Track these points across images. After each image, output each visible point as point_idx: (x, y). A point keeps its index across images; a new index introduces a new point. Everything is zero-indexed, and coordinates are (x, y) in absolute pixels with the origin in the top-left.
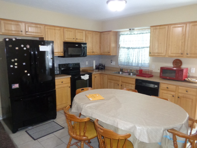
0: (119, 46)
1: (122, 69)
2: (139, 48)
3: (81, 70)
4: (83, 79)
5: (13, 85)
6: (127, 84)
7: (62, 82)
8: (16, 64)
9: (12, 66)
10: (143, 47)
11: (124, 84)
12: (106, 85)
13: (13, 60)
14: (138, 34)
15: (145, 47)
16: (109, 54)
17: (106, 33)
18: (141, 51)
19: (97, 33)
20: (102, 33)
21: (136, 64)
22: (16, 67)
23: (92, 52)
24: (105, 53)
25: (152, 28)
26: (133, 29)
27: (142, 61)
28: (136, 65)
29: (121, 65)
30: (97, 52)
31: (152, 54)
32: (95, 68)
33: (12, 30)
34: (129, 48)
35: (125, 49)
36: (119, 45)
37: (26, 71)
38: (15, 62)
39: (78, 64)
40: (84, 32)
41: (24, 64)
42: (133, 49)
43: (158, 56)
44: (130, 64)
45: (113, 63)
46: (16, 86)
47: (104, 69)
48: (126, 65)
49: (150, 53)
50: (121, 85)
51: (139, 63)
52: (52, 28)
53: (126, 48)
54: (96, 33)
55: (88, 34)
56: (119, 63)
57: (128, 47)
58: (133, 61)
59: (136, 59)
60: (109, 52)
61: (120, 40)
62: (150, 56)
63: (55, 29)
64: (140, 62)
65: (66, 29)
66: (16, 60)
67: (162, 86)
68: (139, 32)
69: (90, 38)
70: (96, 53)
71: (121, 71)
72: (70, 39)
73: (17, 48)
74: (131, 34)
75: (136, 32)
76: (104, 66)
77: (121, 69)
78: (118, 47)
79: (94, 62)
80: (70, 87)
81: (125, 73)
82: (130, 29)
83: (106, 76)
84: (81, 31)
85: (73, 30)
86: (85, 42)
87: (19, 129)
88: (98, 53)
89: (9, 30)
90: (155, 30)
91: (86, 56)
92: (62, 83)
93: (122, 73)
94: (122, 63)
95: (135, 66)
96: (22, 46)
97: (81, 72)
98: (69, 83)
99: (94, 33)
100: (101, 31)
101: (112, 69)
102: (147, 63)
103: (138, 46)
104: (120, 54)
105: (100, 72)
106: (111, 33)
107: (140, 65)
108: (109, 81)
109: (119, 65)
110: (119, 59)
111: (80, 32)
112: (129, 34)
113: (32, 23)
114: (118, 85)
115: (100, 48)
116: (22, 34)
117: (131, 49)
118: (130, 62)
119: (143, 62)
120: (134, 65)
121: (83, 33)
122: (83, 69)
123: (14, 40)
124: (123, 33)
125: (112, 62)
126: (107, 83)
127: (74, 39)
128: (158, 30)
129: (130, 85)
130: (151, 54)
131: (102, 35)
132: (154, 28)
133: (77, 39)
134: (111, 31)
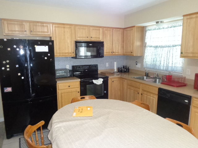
0: (146, 45)
1: (148, 73)
2: (169, 47)
3: (99, 72)
4: (95, 84)
5: (4, 88)
6: (148, 94)
7: (69, 86)
8: (8, 66)
9: (3, 68)
10: (174, 45)
11: (145, 93)
12: (126, 92)
13: (4, 62)
14: (168, 27)
15: (177, 45)
16: (131, 54)
17: (128, 29)
18: (171, 51)
19: (119, 30)
20: (125, 30)
21: (165, 67)
22: (8, 69)
23: (112, 53)
24: (128, 54)
25: (185, 17)
26: (161, 22)
27: (172, 63)
28: (165, 69)
29: (147, 68)
30: (118, 52)
31: (184, 54)
32: (116, 71)
33: (15, 31)
34: (156, 47)
35: (152, 48)
36: (146, 43)
37: (19, 74)
38: (7, 64)
39: (96, 66)
40: (101, 29)
41: (17, 66)
42: (162, 48)
43: (194, 58)
44: (157, 68)
45: (139, 66)
46: (9, 90)
47: (128, 72)
48: (153, 69)
49: (182, 53)
50: (142, 94)
51: (168, 67)
52: (60, 26)
53: (154, 47)
54: (117, 30)
55: (106, 31)
56: (145, 66)
57: (156, 45)
58: (160, 64)
59: (164, 60)
60: (132, 53)
61: (146, 37)
62: (181, 57)
63: (64, 27)
64: (170, 65)
65: (78, 27)
66: (8, 61)
67: (194, 101)
68: (170, 26)
69: (108, 36)
70: (117, 54)
71: (146, 76)
72: (82, 37)
73: (9, 49)
74: (159, 29)
75: (165, 25)
76: (128, 69)
77: (146, 73)
78: (143, 45)
79: (115, 63)
80: (79, 92)
81: (151, 78)
82: (157, 22)
83: (126, 80)
84: (97, 28)
85: (87, 28)
86: (102, 41)
87: (15, 135)
88: (119, 54)
89: (12, 31)
90: (189, 21)
91: (102, 56)
92: (68, 88)
93: (146, 78)
94: (148, 66)
95: (163, 70)
96: (15, 46)
97: (98, 75)
98: (78, 87)
99: (114, 29)
100: (123, 27)
101: (136, 72)
102: (179, 66)
103: (168, 44)
104: (146, 55)
105: (119, 76)
106: (135, 29)
107: (170, 69)
108: (129, 87)
109: (144, 68)
110: (144, 61)
111: (96, 30)
112: (157, 29)
113: (38, 22)
114: (138, 93)
115: (123, 47)
116: (26, 34)
117: (160, 48)
118: (157, 65)
119: (174, 66)
120: (162, 68)
121: (99, 30)
122: (102, 71)
123: (5, 40)
124: (149, 28)
125: (137, 64)
126: (127, 90)
127: (88, 37)
128: (194, 20)
129: (152, 95)
130: (182, 55)
131: (125, 32)
132: (188, 17)
133: (91, 37)
134: (134, 26)
